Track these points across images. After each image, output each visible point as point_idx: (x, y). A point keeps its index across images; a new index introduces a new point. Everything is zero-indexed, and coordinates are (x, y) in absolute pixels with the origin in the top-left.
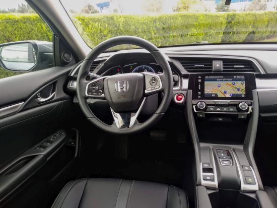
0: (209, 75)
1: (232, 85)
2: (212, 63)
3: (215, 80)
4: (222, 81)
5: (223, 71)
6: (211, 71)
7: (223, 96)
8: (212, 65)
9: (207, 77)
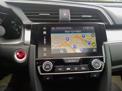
0: (55, 26)
1: (82, 37)
2: (58, 11)
3: (63, 32)
4: (71, 33)
5: (71, 21)
6: (58, 21)
7: (72, 52)
8: (58, 14)
9: (53, 28)
